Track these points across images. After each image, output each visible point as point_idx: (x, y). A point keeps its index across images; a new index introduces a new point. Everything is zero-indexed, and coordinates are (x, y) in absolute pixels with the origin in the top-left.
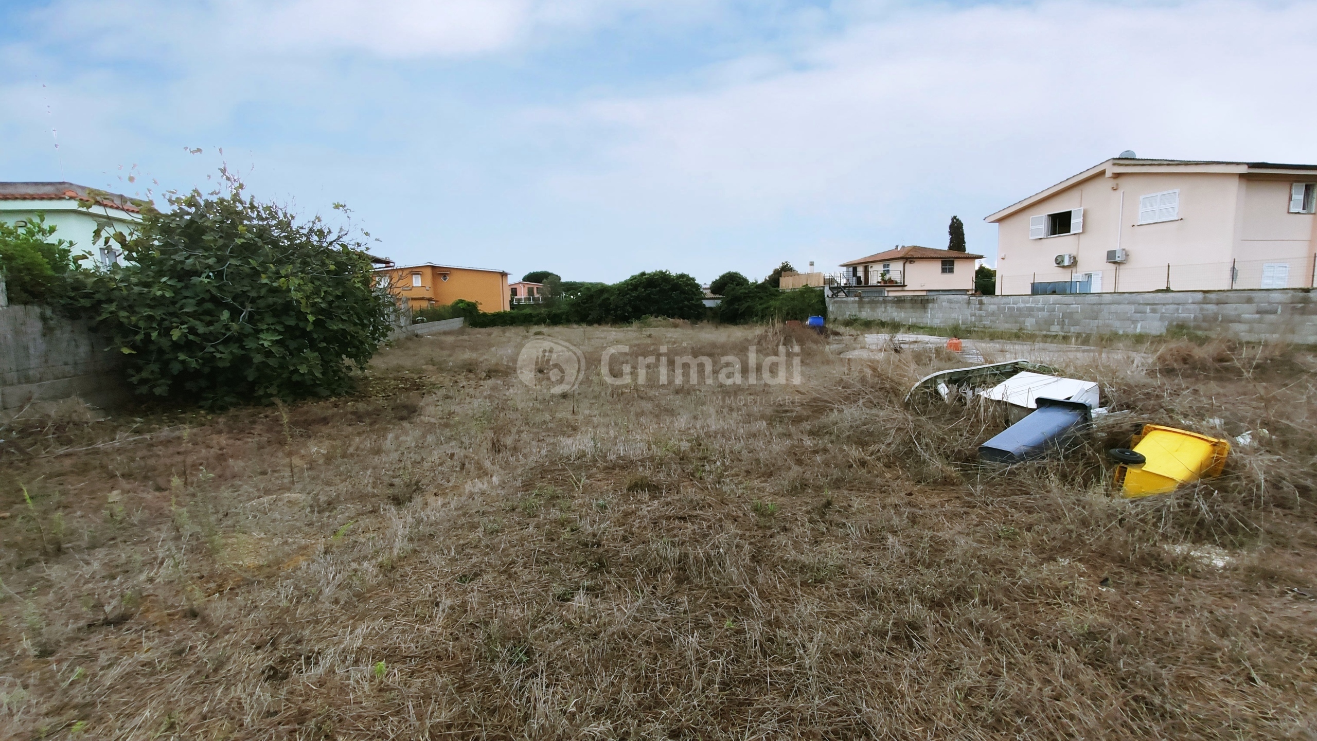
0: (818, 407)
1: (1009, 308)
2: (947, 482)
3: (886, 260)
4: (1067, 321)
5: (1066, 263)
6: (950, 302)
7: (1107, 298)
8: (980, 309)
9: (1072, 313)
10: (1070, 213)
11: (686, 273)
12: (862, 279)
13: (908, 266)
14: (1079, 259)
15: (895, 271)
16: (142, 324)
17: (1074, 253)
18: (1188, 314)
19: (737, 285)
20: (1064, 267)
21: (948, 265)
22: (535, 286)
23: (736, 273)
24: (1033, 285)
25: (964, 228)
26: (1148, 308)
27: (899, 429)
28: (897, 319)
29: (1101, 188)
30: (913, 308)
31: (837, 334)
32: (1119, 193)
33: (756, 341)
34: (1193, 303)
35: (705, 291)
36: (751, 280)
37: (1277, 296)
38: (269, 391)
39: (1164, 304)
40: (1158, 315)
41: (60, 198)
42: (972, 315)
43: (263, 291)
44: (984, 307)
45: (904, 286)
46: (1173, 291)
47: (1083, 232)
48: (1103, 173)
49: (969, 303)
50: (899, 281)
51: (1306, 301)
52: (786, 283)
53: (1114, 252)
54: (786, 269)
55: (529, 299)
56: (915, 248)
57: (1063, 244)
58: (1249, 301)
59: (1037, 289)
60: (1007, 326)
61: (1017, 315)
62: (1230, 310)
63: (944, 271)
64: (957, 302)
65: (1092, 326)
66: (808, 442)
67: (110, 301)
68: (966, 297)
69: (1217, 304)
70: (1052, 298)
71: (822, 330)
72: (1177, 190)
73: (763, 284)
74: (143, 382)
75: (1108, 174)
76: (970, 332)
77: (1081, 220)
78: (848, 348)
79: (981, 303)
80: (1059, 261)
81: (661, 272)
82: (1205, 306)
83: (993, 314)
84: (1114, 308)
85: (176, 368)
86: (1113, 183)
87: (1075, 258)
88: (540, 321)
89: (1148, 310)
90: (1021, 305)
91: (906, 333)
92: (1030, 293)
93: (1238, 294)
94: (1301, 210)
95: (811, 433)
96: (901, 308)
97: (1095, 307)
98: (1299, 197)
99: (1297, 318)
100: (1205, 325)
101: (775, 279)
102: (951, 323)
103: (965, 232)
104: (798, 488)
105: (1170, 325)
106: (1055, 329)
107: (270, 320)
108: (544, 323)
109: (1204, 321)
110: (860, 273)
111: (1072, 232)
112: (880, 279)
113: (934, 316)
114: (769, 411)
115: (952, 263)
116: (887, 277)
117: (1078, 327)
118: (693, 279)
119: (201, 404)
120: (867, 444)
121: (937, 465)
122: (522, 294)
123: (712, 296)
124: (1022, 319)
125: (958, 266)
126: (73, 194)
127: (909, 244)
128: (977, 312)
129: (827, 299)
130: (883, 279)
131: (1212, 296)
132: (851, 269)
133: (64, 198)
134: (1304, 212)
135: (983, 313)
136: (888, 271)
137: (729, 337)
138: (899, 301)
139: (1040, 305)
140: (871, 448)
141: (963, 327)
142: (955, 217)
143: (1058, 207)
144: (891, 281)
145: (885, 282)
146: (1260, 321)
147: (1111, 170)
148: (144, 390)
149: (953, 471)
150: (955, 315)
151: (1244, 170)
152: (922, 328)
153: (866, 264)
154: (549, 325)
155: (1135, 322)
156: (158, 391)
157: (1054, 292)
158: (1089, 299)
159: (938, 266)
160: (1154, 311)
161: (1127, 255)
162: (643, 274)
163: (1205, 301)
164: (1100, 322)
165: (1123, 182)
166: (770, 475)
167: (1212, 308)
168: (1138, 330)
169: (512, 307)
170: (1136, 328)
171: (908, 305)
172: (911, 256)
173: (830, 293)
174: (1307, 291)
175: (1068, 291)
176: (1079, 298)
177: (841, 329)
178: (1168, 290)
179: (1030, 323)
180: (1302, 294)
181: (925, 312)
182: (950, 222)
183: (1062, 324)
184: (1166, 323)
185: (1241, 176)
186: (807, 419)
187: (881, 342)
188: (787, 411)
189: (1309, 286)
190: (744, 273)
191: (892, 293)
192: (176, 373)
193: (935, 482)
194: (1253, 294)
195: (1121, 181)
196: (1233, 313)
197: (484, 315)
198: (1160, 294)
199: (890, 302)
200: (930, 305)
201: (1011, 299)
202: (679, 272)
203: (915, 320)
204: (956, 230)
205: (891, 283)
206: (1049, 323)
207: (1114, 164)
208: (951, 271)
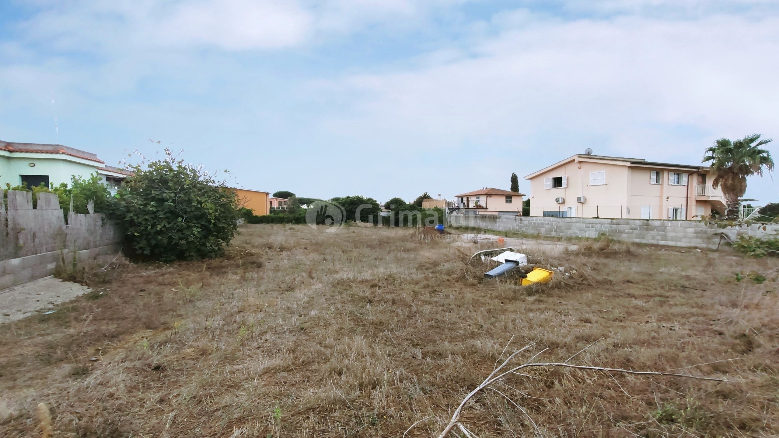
0: (435, 264)
1: (533, 223)
2: (473, 285)
3: (478, 195)
4: (558, 230)
5: (560, 202)
6: (507, 218)
7: (574, 220)
8: (521, 223)
9: (560, 226)
10: (561, 177)
11: (372, 198)
12: (466, 204)
13: (489, 198)
14: (566, 200)
15: (482, 201)
16: (143, 222)
17: (564, 197)
18: (606, 229)
19: (399, 205)
20: (559, 203)
21: (509, 199)
22: (282, 200)
23: (399, 199)
24: (544, 212)
25: (518, 179)
26: (590, 225)
27: (461, 269)
28: (481, 226)
29: (574, 167)
30: (489, 221)
31: (450, 234)
32: (582, 170)
33: (410, 236)
34: (607, 224)
35: (382, 208)
36: (407, 203)
37: (638, 222)
38: (191, 254)
39: (596, 224)
40: (594, 229)
41: (57, 153)
42: (517, 226)
43: (193, 209)
44: (522, 222)
45: (487, 209)
46: (600, 218)
47: (567, 187)
48: (574, 160)
49: (515, 220)
50: (484, 206)
51: (648, 225)
52: (426, 205)
53: (580, 197)
54: (426, 197)
55: (279, 208)
56: (492, 189)
57: (558, 192)
58: (628, 224)
59: (546, 214)
60: (533, 231)
61: (537, 226)
62: (622, 227)
63: (507, 202)
64: (510, 219)
65: (569, 233)
66: (431, 275)
67: (129, 211)
68: (514, 216)
69: (616, 225)
70: (552, 219)
71: (442, 231)
72: (605, 171)
73: (413, 204)
74: (141, 248)
75: (576, 161)
76: (517, 234)
77: (566, 181)
78: (454, 241)
79: (521, 220)
80: (557, 200)
81: (358, 197)
82: (612, 225)
83: (526, 226)
84: (577, 224)
85: (153, 242)
86: (578, 165)
87: (564, 199)
88: (289, 221)
89: (590, 226)
90: (539, 222)
91: (484, 234)
92: (542, 216)
93: (624, 221)
94: (655, 183)
95: (432, 272)
96: (484, 221)
97: (570, 224)
98: (654, 177)
99: (645, 232)
100: (612, 234)
101: (419, 202)
102: (507, 229)
103: (519, 181)
104: (426, 287)
105: (599, 233)
106: (553, 234)
107: (195, 222)
108: (291, 222)
109: (612, 232)
110: (465, 200)
111: (562, 187)
112: (474, 205)
113: (499, 226)
114: (417, 266)
115: (511, 198)
116: (478, 204)
117: (562, 233)
118: (376, 201)
119: (161, 259)
120: (451, 275)
121: (470, 280)
122: (275, 205)
123: (386, 211)
124: (539, 228)
125: (514, 199)
126: (63, 151)
127: (489, 187)
128: (520, 224)
129: (447, 215)
130: (476, 205)
131: (614, 221)
132: (460, 199)
133: (60, 153)
134: (657, 183)
135: (522, 225)
136: (479, 201)
137: (396, 234)
138: (483, 217)
139: (547, 222)
140: (452, 276)
141: (513, 231)
142: (514, 173)
143: (556, 175)
144: (480, 206)
145: (477, 206)
146: (632, 233)
147: (577, 159)
148: (140, 252)
149: (475, 281)
150: (509, 225)
151: (629, 164)
152: (494, 231)
153: (468, 197)
154: (294, 224)
155: (585, 231)
156: (146, 252)
157: (553, 216)
158: (568, 220)
159: (503, 199)
160: (592, 227)
161: (585, 199)
162: (348, 197)
163: (612, 223)
164: (571, 231)
165: (583, 165)
166: (417, 283)
167: (614, 226)
168: (587, 236)
169: (271, 212)
170: (586, 234)
171: (487, 219)
172: (490, 194)
173: (449, 211)
174: (648, 220)
175: (558, 216)
176: (563, 219)
177: (453, 231)
178: (598, 218)
179: (543, 230)
180: (646, 222)
181: (496, 223)
182: (511, 176)
183: (556, 231)
184: (598, 233)
185: (629, 167)
186: (431, 268)
187: (469, 238)
188: (424, 266)
189: (648, 218)
190: (403, 199)
191: (481, 213)
192: (153, 244)
193: (470, 285)
194: (629, 221)
195: (582, 164)
196: (622, 229)
197: (256, 216)
198: (595, 219)
199: (478, 217)
200: (498, 220)
201: (534, 218)
202: (368, 197)
203: (490, 227)
204: (514, 180)
205: (479, 207)
206: (550, 231)
207: (579, 157)
208: (511, 202)
